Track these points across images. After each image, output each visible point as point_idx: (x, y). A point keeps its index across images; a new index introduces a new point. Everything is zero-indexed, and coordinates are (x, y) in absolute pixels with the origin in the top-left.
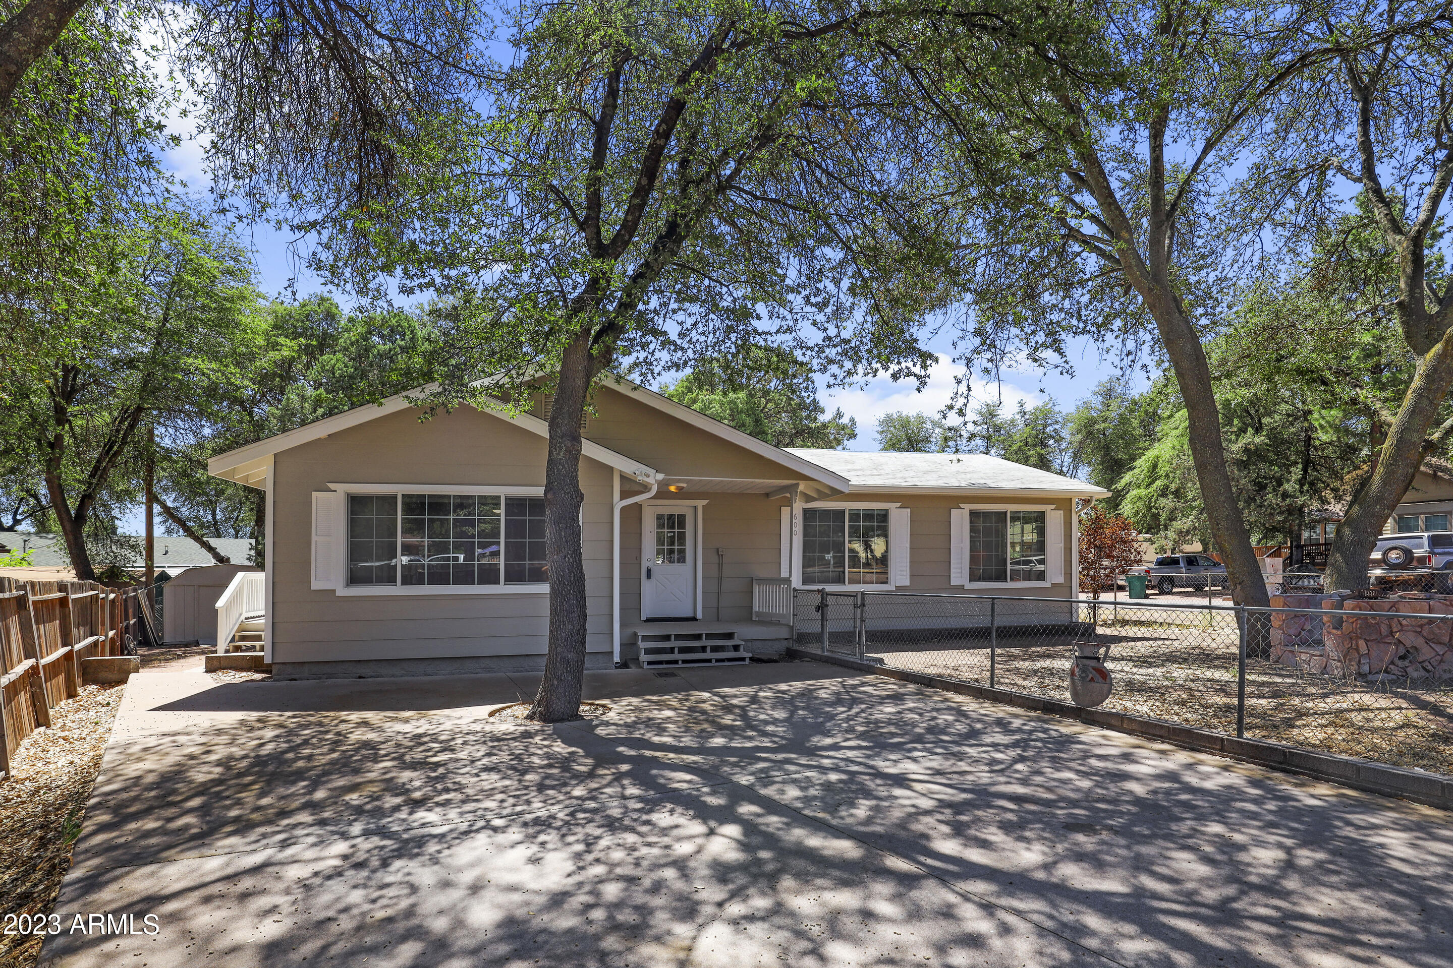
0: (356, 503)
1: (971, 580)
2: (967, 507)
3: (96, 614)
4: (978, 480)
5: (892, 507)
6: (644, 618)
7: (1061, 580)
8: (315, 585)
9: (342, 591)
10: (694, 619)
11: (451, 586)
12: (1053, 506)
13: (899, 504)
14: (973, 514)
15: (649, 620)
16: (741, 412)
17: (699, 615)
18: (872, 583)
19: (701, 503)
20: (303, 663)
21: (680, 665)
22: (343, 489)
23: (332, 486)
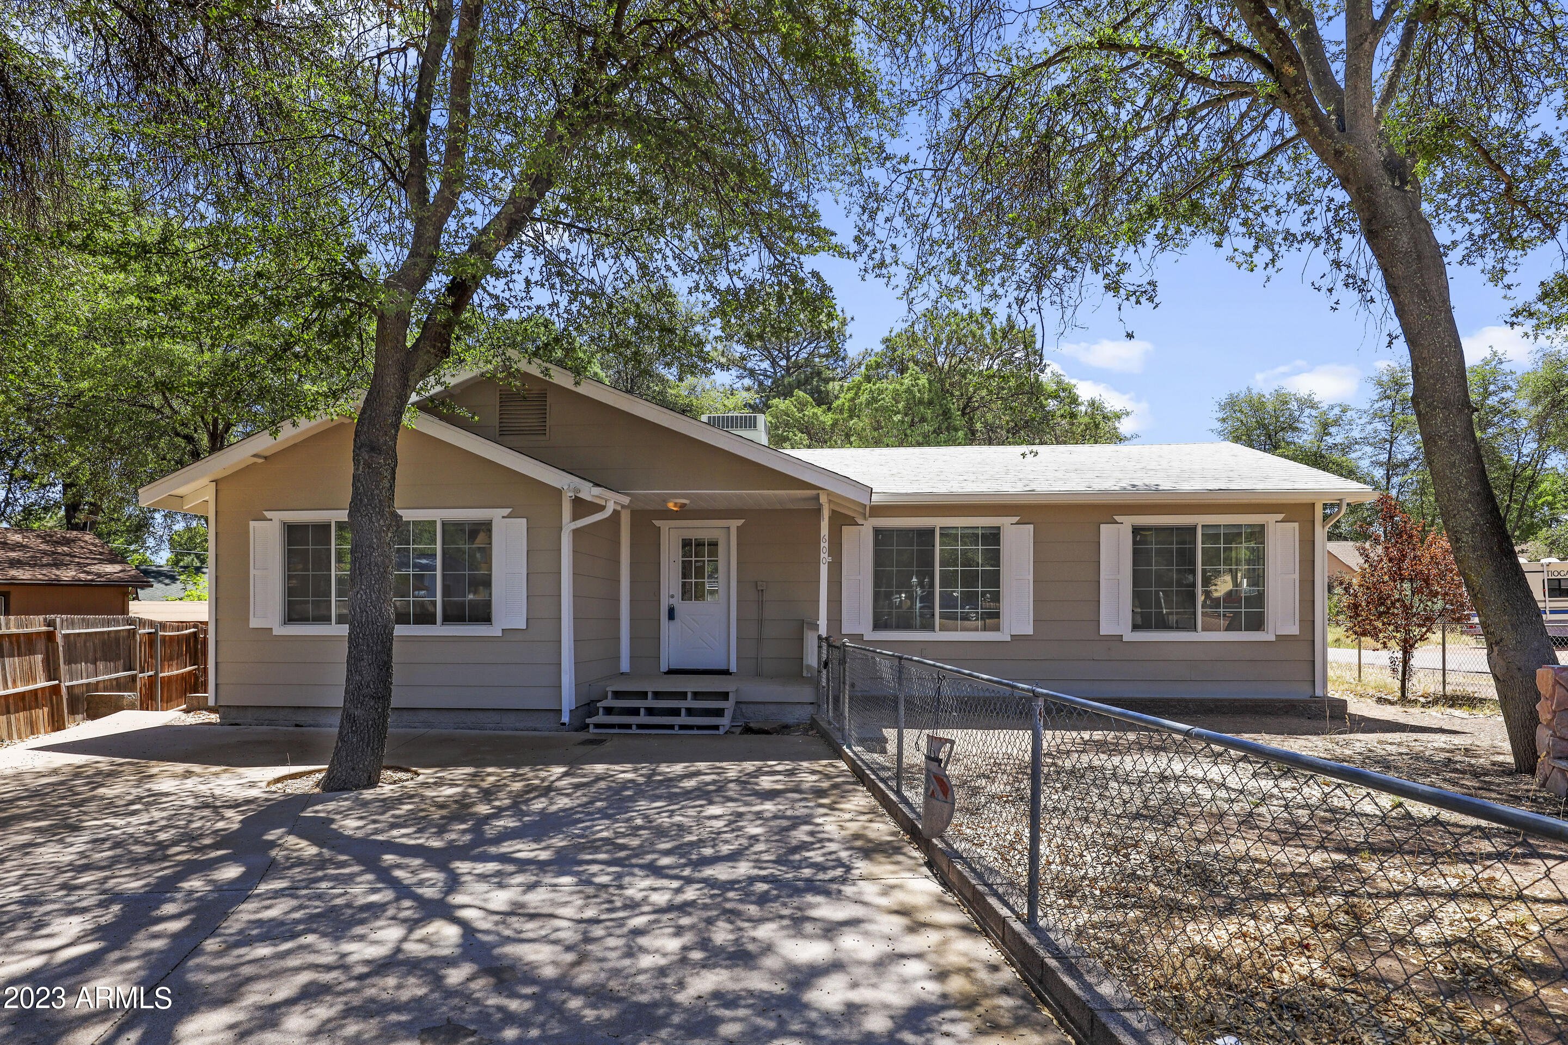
0: (293, 532)
1: (1135, 627)
2: (1129, 521)
3: (135, 648)
4: (1143, 480)
5: (1005, 523)
6: (664, 668)
7: (1294, 630)
8: (254, 623)
9: (280, 630)
10: (726, 672)
11: (412, 626)
12: (1280, 517)
13: (1016, 519)
14: (1136, 530)
15: (671, 672)
16: (921, 402)
17: (733, 668)
18: (976, 629)
19: (735, 524)
20: (245, 708)
21: (634, 730)
22: (278, 517)
23: (268, 514)
